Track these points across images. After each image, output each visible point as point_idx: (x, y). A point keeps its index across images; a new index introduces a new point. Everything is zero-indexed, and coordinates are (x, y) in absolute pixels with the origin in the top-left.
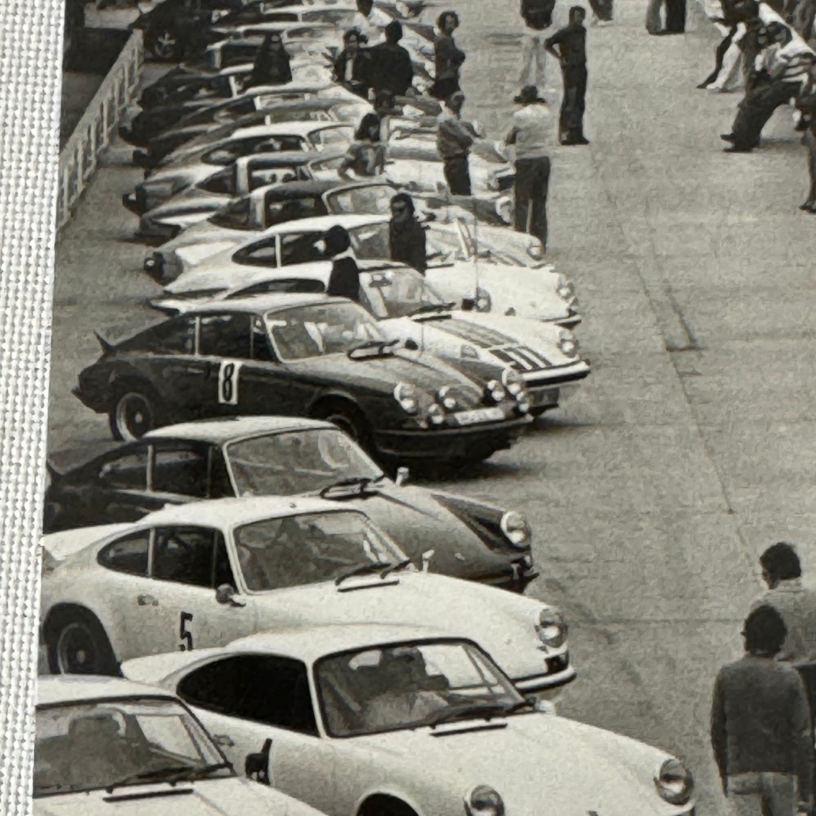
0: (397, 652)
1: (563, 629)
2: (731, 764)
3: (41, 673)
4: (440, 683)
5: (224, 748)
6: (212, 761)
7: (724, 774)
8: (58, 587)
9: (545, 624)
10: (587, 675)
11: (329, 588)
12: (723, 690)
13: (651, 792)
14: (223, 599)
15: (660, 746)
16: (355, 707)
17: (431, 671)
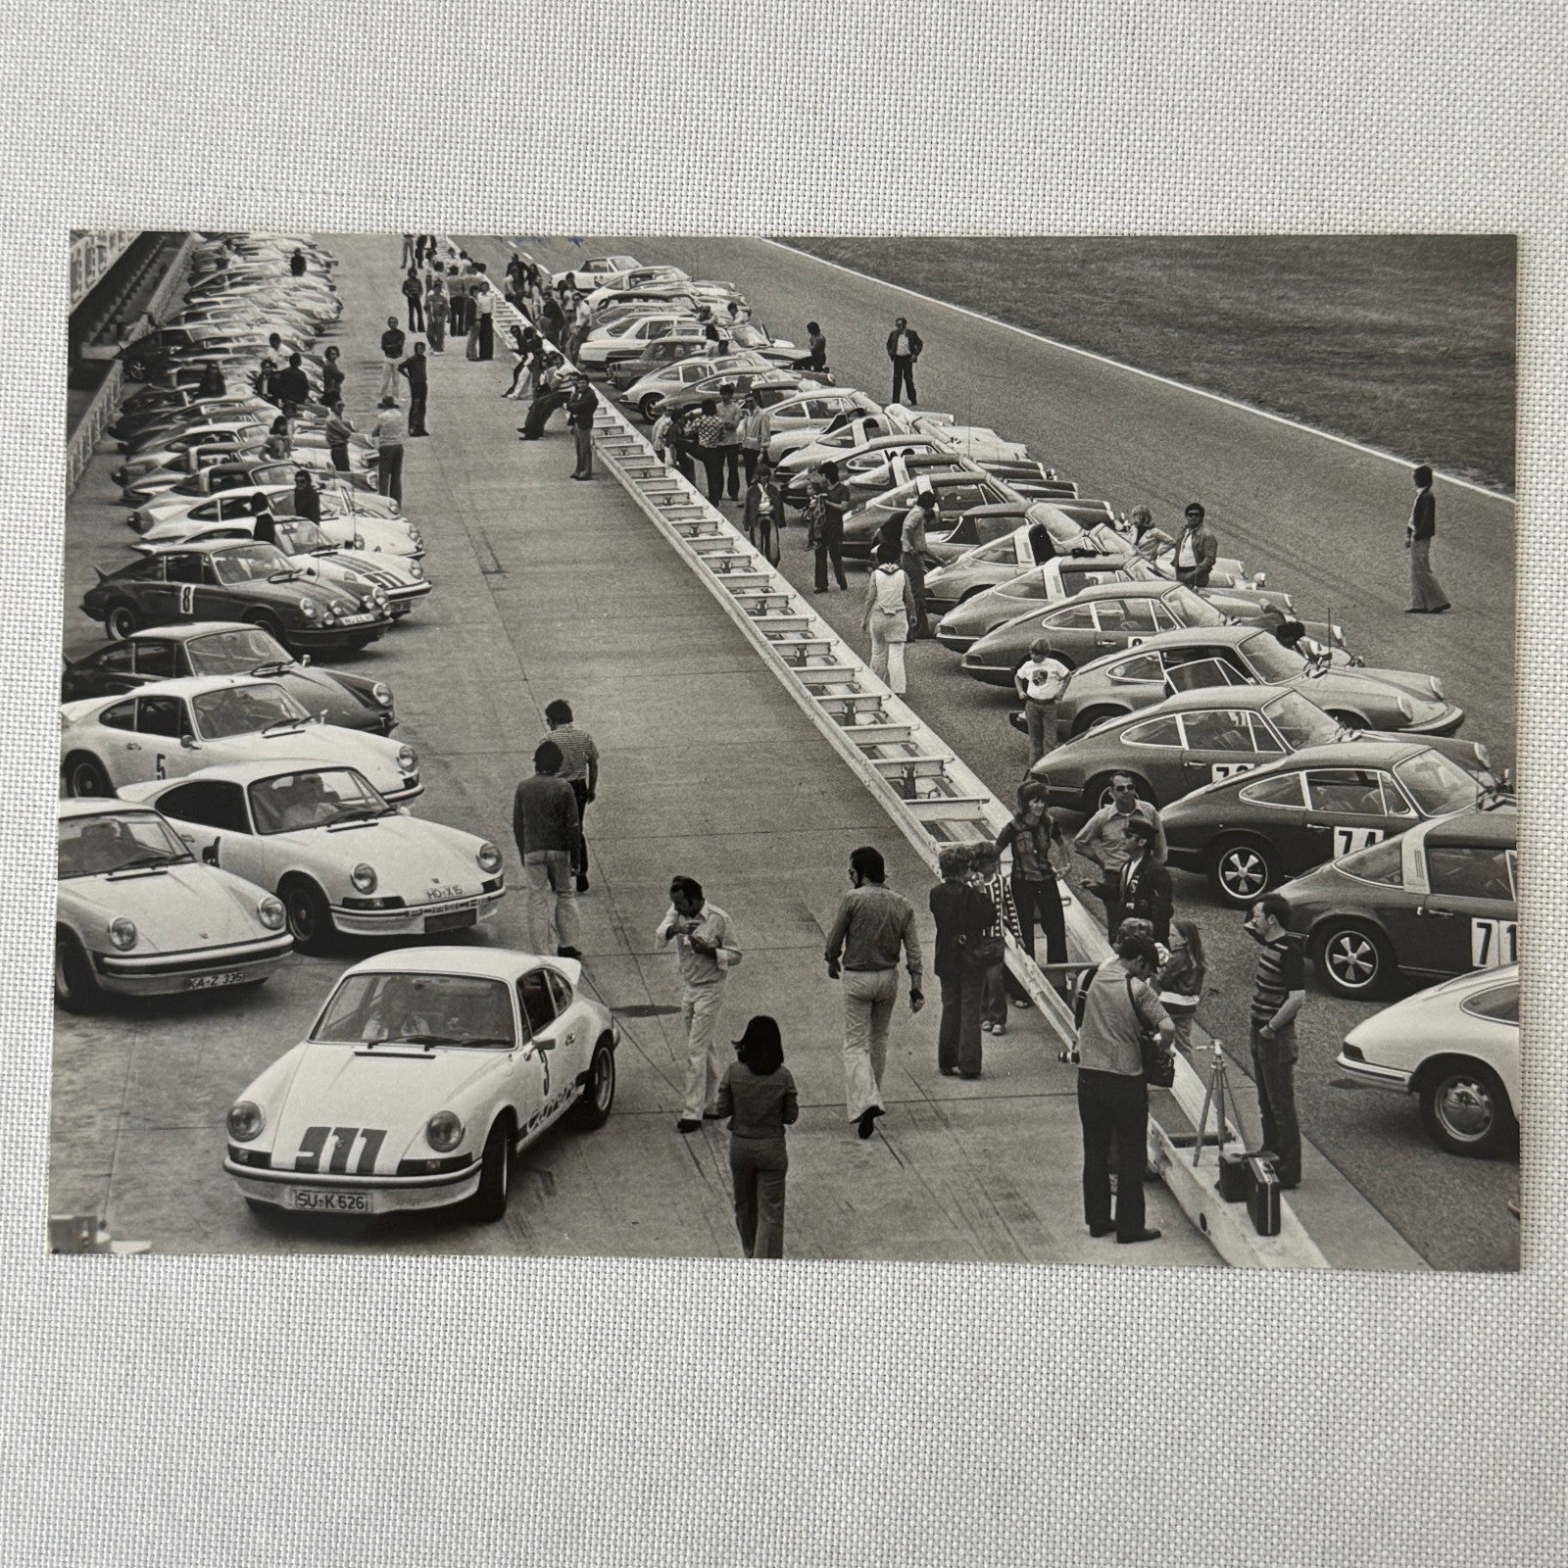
0: (303, 777)
1: (415, 759)
2: (527, 845)
3: (62, 797)
4: (333, 797)
5: (188, 844)
6: (179, 852)
7: (522, 853)
8: (71, 739)
9: (403, 757)
10: (431, 789)
11: (257, 735)
12: (520, 797)
13: (474, 866)
14: (185, 745)
15: (479, 834)
16: (276, 814)
17: (327, 789)
